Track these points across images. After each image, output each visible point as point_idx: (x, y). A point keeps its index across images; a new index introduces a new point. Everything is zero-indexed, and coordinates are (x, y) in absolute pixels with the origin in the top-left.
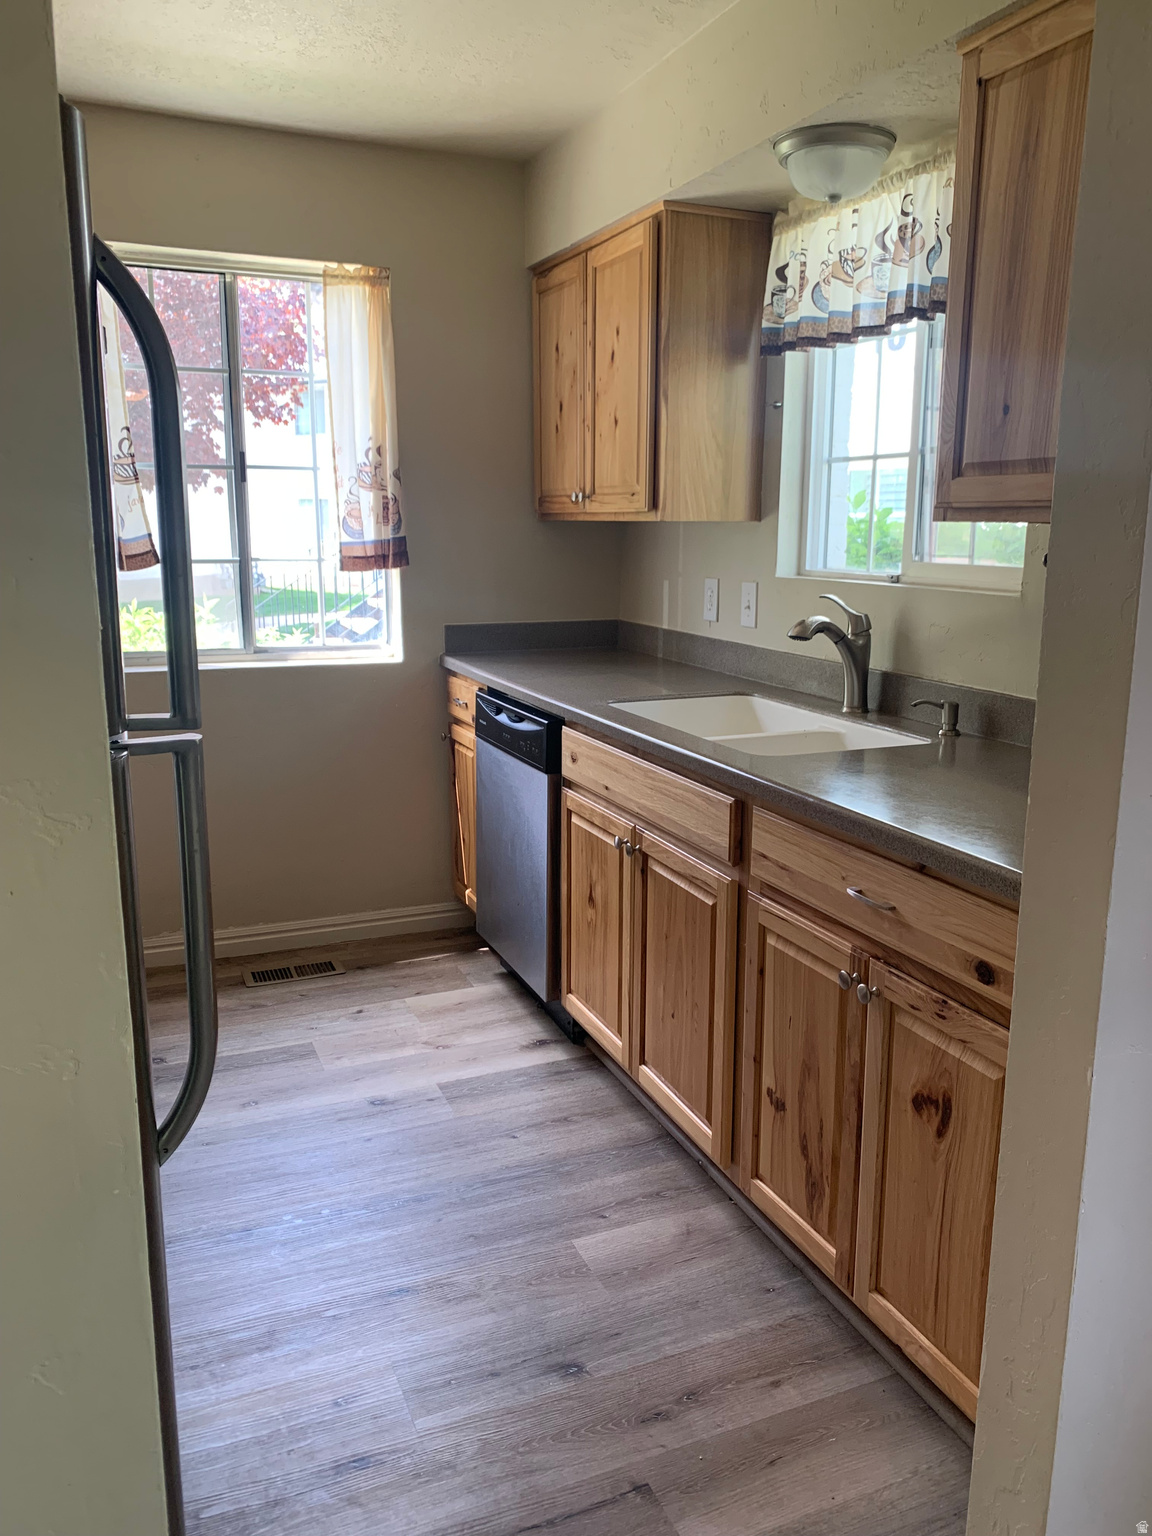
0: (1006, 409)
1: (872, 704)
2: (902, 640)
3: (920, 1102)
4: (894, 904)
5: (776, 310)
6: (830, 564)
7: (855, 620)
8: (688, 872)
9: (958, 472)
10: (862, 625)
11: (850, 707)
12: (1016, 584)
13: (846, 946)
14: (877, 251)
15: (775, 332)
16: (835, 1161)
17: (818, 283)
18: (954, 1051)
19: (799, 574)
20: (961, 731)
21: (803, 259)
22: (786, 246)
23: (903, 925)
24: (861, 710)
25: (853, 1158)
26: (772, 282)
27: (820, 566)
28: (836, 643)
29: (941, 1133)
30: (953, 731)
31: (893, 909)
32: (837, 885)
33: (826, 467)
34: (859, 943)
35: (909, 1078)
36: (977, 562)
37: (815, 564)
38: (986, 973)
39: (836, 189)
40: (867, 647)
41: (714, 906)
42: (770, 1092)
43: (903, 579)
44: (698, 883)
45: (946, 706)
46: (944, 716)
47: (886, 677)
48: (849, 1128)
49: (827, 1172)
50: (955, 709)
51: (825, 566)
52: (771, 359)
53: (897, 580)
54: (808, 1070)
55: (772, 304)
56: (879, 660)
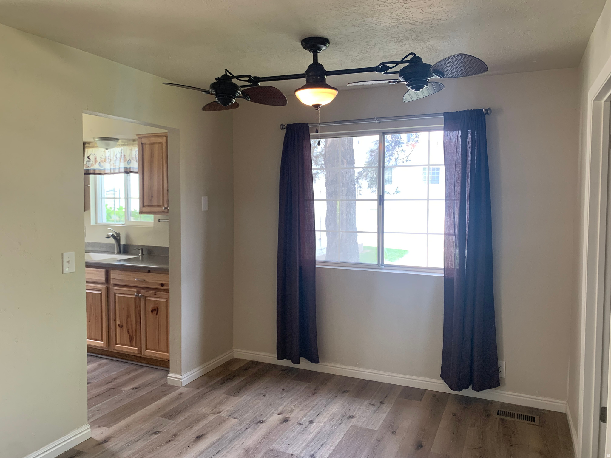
0: (152, 197)
1: (122, 251)
2: (127, 237)
3: (152, 311)
4: (144, 279)
5: (88, 165)
6: (103, 221)
7: (117, 233)
8: (93, 288)
9: (144, 206)
10: (118, 235)
11: (117, 252)
12: (152, 225)
13: (135, 290)
14: (115, 158)
15: (88, 170)
16: (136, 331)
17: (100, 162)
18: (158, 299)
19: (96, 224)
20: (144, 254)
21: (95, 156)
22: (89, 151)
23: (147, 282)
24: (120, 253)
25: (139, 328)
26: (86, 159)
27: (101, 222)
28: (114, 239)
29: (157, 314)
30: (142, 254)
31: (145, 280)
32: (133, 279)
33: (101, 200)
34: (138, 289)
35: (150, 307)
36: (142, 221)
37: (99, 221)
38: (162, 285)
39: (107, 148)
40: (120, 239)
41: (101, 293)
42: (119, 325)
43: (125, 224)
44: (96, 289)
45: (141, 249)
46: (140, 251)
47: (124, 245)
48: (138, 323)
49: (134, 333)
50: (142, 250)
51: (102, 222)
52: (86, 176)
53: (124, 225)
54: (128, 316)
55: (87, 164)
56: (123, 242)
